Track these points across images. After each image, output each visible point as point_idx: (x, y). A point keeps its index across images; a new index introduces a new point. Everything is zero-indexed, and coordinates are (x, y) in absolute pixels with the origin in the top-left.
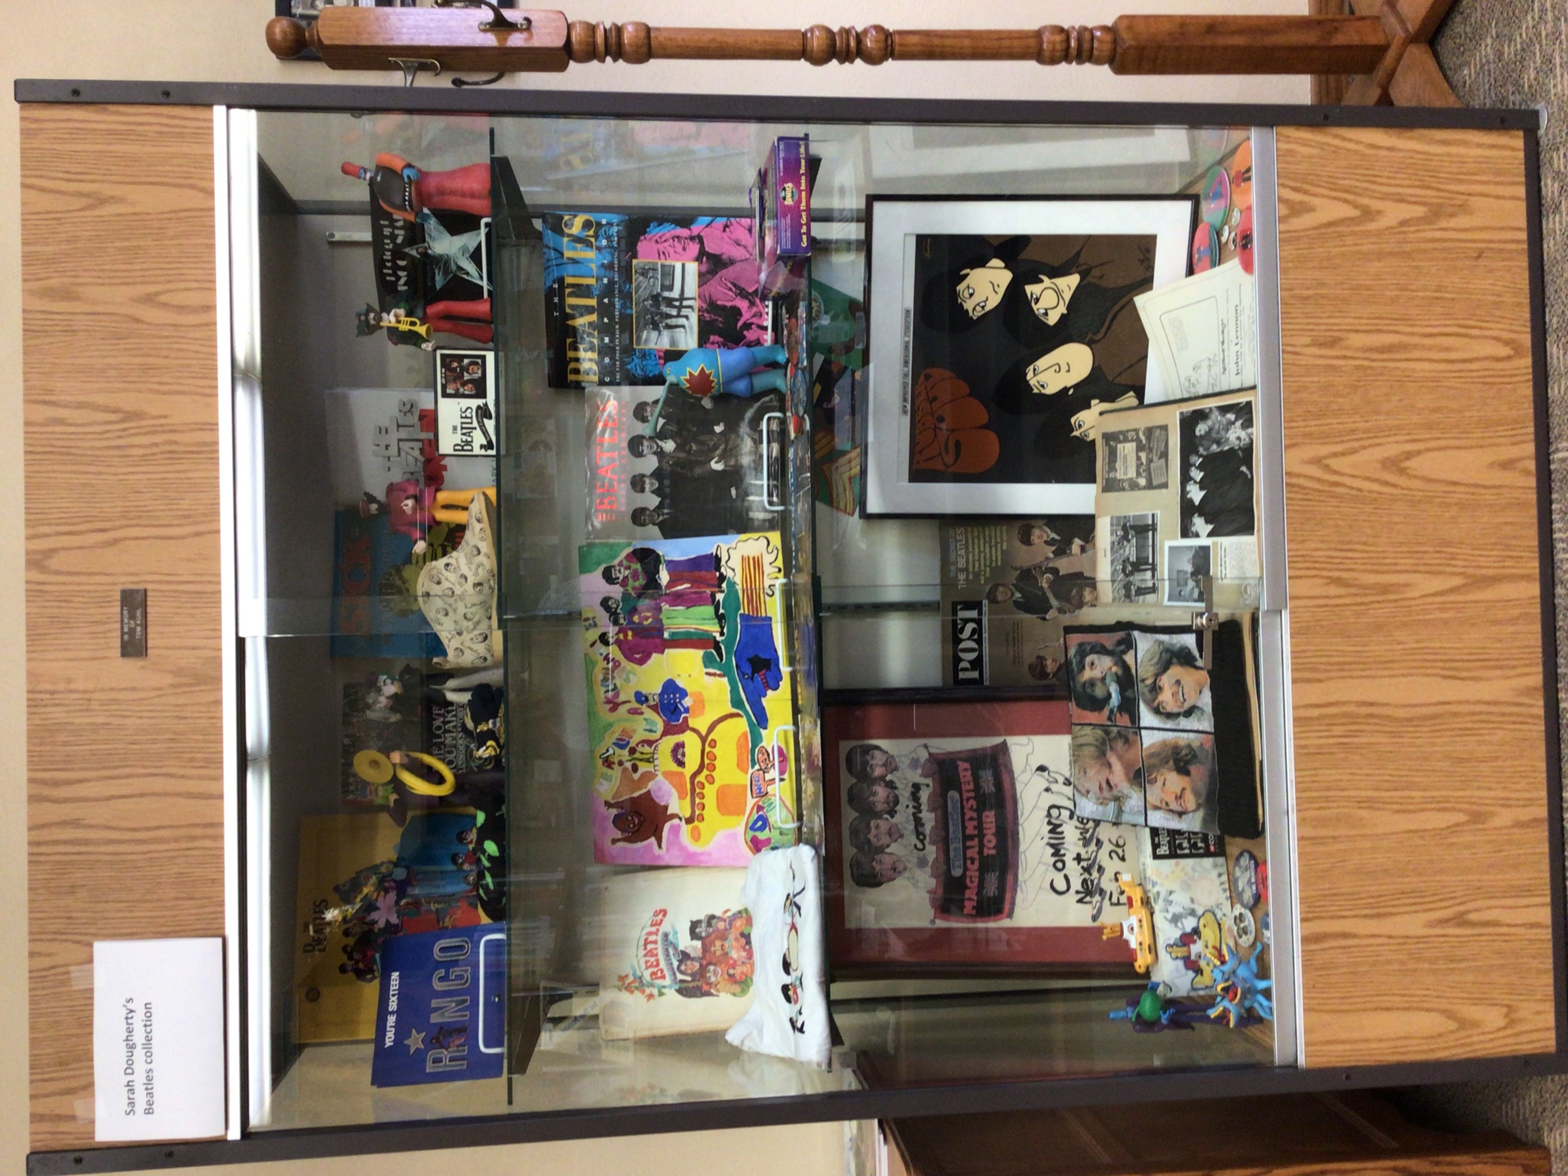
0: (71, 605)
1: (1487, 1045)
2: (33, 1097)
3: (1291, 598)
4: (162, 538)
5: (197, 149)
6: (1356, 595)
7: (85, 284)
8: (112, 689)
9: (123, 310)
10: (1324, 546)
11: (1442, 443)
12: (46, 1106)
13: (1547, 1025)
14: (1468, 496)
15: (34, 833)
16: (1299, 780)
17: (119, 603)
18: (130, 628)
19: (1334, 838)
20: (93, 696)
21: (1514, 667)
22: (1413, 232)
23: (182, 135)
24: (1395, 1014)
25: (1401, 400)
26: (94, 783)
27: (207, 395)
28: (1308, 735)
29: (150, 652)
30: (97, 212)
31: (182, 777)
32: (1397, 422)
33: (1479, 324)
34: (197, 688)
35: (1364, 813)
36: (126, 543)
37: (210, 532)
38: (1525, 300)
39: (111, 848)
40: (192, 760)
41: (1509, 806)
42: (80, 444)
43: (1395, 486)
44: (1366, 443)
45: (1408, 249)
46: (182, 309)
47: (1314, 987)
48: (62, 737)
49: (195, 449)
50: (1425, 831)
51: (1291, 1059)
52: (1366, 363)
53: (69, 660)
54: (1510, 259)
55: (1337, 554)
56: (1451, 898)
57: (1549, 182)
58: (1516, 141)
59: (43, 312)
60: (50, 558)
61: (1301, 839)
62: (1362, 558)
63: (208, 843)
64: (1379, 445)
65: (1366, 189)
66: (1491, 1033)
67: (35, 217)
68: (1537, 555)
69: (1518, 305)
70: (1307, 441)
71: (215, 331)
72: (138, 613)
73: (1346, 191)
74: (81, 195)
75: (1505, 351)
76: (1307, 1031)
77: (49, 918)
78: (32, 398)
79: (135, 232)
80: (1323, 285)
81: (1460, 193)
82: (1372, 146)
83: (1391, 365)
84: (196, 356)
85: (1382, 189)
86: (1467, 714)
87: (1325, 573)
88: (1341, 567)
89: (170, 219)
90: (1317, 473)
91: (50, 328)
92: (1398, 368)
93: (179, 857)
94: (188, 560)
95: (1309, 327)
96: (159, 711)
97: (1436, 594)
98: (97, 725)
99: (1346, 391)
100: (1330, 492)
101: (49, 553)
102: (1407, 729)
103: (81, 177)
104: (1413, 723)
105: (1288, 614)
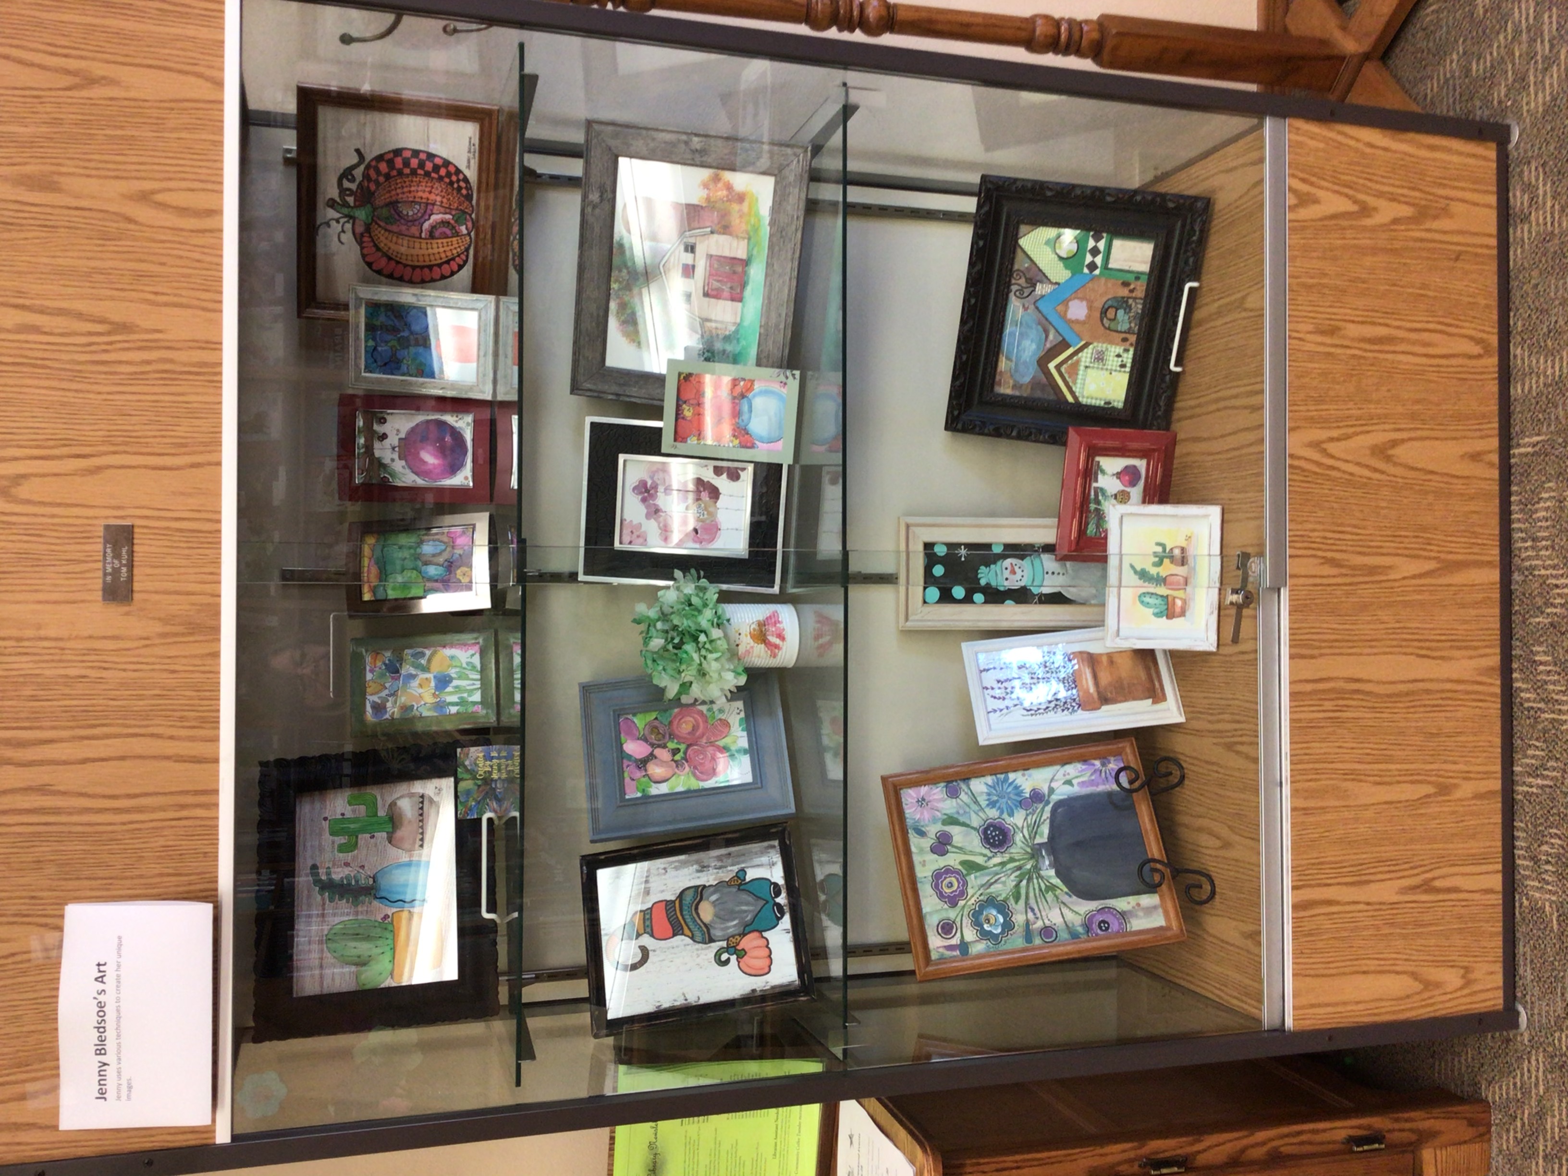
0: (44, 539)
1: (1448, 1005)
3: (1291, 576)
4: (155, 468)
5: (204, 33)
6: (1346, 575)
7: (71, 174)
8: (90, 637)
9: (115, 208)
10: (1322, 527)
11: (1419, 433)
13: (1495, 985)
14: (1442, 485)
16: (1292, 752)
17: (102, 540)
18: (113, 568)
19: (1323, 808)
20: (68, 645)
21: (1476, 648)
22: (1401, 230)
24: (1371, 977)
25: (1389, 391)
26: (64, 745)
27: (213, 310)
28: (1302, 709)
29: (136, 596)
30: (85, 93)
31: (171, 738)
32: (1385, 411)
33: (1456, 323)
34: (191, 639)
35: (1349, 785)
36: (111, 471)
37: (209, 464)
38: (1494, 302)
39: (85, 818)
40: (183, 719)
41: (1470, 779)
42: (58, 356)
43: (1382, 472)
44: (1359, 430)
45: (1398, 247)
46: (183, 211)
47: (1302, 953)
48: (28, 692)
49: (192, 370)
50: (1400, 802)
51: (1277, 1023)
52: (1360, 353)
53: (40, 602)
54: (1483, 263)
55: (1331, 535)
56: (1421, 866)
57: (1518, 194)
58: (1490, 152)
59: (16, 202)
60: (18, 484)
61: (1293, 809)
62: (1352, 540)
63: (199, 812)
64: (1368, 432)
65: (1363, 185)
66: (1451, 993)
67: (10, 92)
68: (1497, 543)
69: (1487, 306)
70: (1308, 425)
71: (221, 239)
72: (124, 551)
73: (1348, 187)
74: (67, 72)
75: (1477, 350)
76: (1295, 995)
77: (10, 898)
79: (129, 120)
80: (1325, 275)
81: (1441, 197)
82: (1370, 145)
83: (1381, 356)
84: (198, 265)
85: (1378, 187)
86: (1438, 691)
87: (1320, 553)
88: (1334, 548)
89: (173, 109)
90: (1316, 456)
91: (24, 222)
92: (1387, 360)
93: (163, 828)
94: (182, 494)
95: (1311, 315)
96: (147, 663)
97: (1414, 577)
98: (72, 678)
99: (1342, 379)
100: (1325, 475)
101: (17, 479)
102: (1387, 705)
103: (67, 51)
104: (1392, 699)
105: (1288, 593)
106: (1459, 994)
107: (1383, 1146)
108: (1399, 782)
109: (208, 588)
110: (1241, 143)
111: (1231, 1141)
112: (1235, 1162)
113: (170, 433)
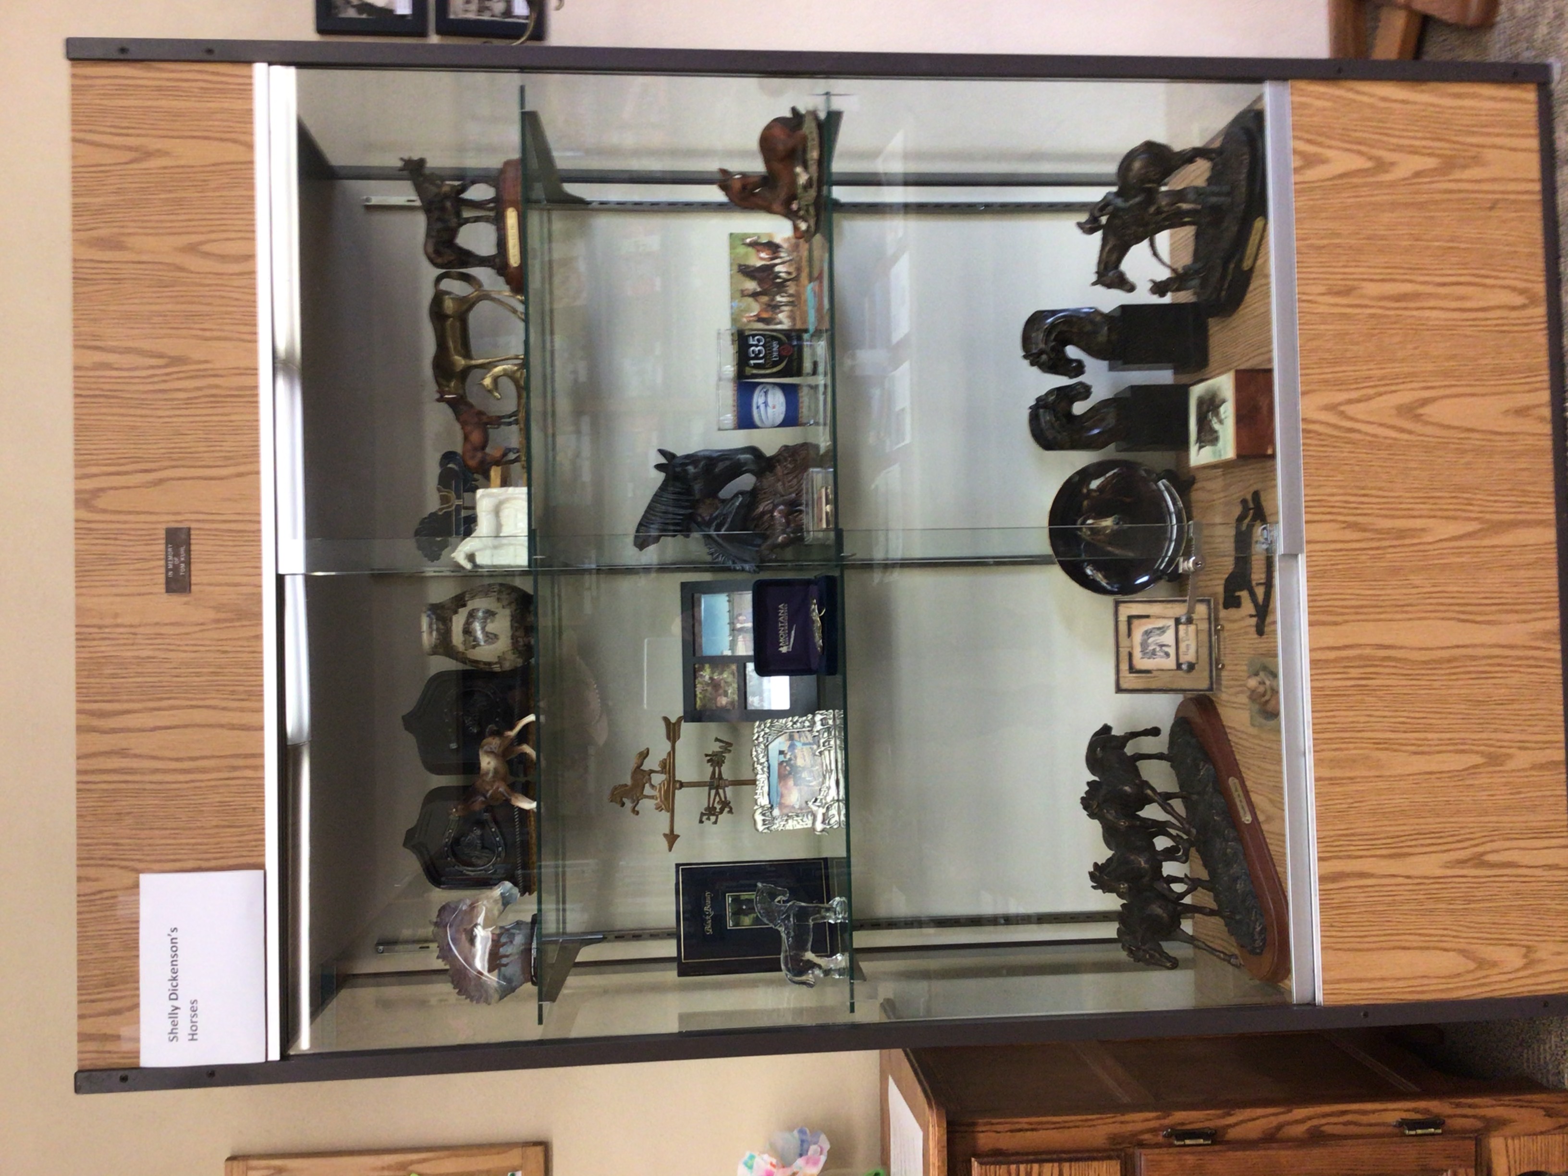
0: (118, 542)
1: (1506, 985)
2: (81, 1017)
3: (1308, 542)
4: (205, 479)
5: (237, 105)
6: (1372, 539)
7: (134, 234)
8: (157, 624)
9: (169, 260)
10: (1341, 491)
11: (1454, 390)
12: (91, 1025)
13: (1563, 966)
14: (1484, 443)
15: (82, 761)
16: (1316, 721)
17: (164, 541)
18: (174, 565)
19: (1351, 778)
20: (139, 630)
21: (1529, 612)
22: (1425, 183)
23: (224, 91)
24: (1413, 953)
25: (1416, 348)
26: (140, 715)
27: (250, 341)
28: (1325, 677)
29: (193, 587)
30: (143, 165)
31: (224, 709)
32: (1412, 370)
33: (1492, 273)
34: (239, 624)
35: (1383, 755)
36: (172, 482)
37: (250, 473)
38: (1539, 251)
39: (156, 778)
40: (233, 692)
41: (1527, 749)
42: (128, 387)
43: (1410, 432)
44: (1382, 389)
45: (1422, 200)
46: (223, 258)
47: (1332, 926)
48: (107, 671)
49: (235, 393)
50: (1443, 772)
51: (1308, 998)
52: (1380, 311)
53: (117, 595)
54: (1523, 210)
55: (1352, 499)
56: (1471, 839)
58: (1529, 95)
59: (92, 261)
60: (99, 497)
61: (1317, 779)
62: (1379, 503)
63: (249, 773)
64: (1393, 392)
65: (1380, 141)
66: (1512, 972)
67: (84, 170)
68: (1552, 501)
69: (1531, 255)
70: (1324, 388)
71: (256, 279)
72: (182, 550)
73: (1360, 143)
74: (130, 149)
75: (1519, 300)
76: (1324, 969)
77: (96, 844)
78: (80, 343)
79: (180, 184)
80: (1339, 235)
81: (1472, 145)
82: (1384, 99)
83: (1405, 313)
84: (236, 303)
85: (1395, 141)
86: (1485, 657)
87: (1340, 518)
88: (1359, 511)
89: (214, 172)
90: (1332, 418)
91: (98, 277)
92: (1412, 317)
93: (218, 786)
94: (229, 500)
95: (1323, 276)
96: (202, 645)
97: (1452, 539)
98: (143, 658)
99: (1361, 339)
100: (1346, 438)
101: (97, 492)
102: (1423, 672)
103: (131, 131)
104: (1430, 666)
105: (1305, 558)
106: (1521, 974)
107: (1439, 1131)
108: (1440, 752)
109: (252, 580)
111: (1264, 1117)
112: (1270, 1139)
113: (218, 448)
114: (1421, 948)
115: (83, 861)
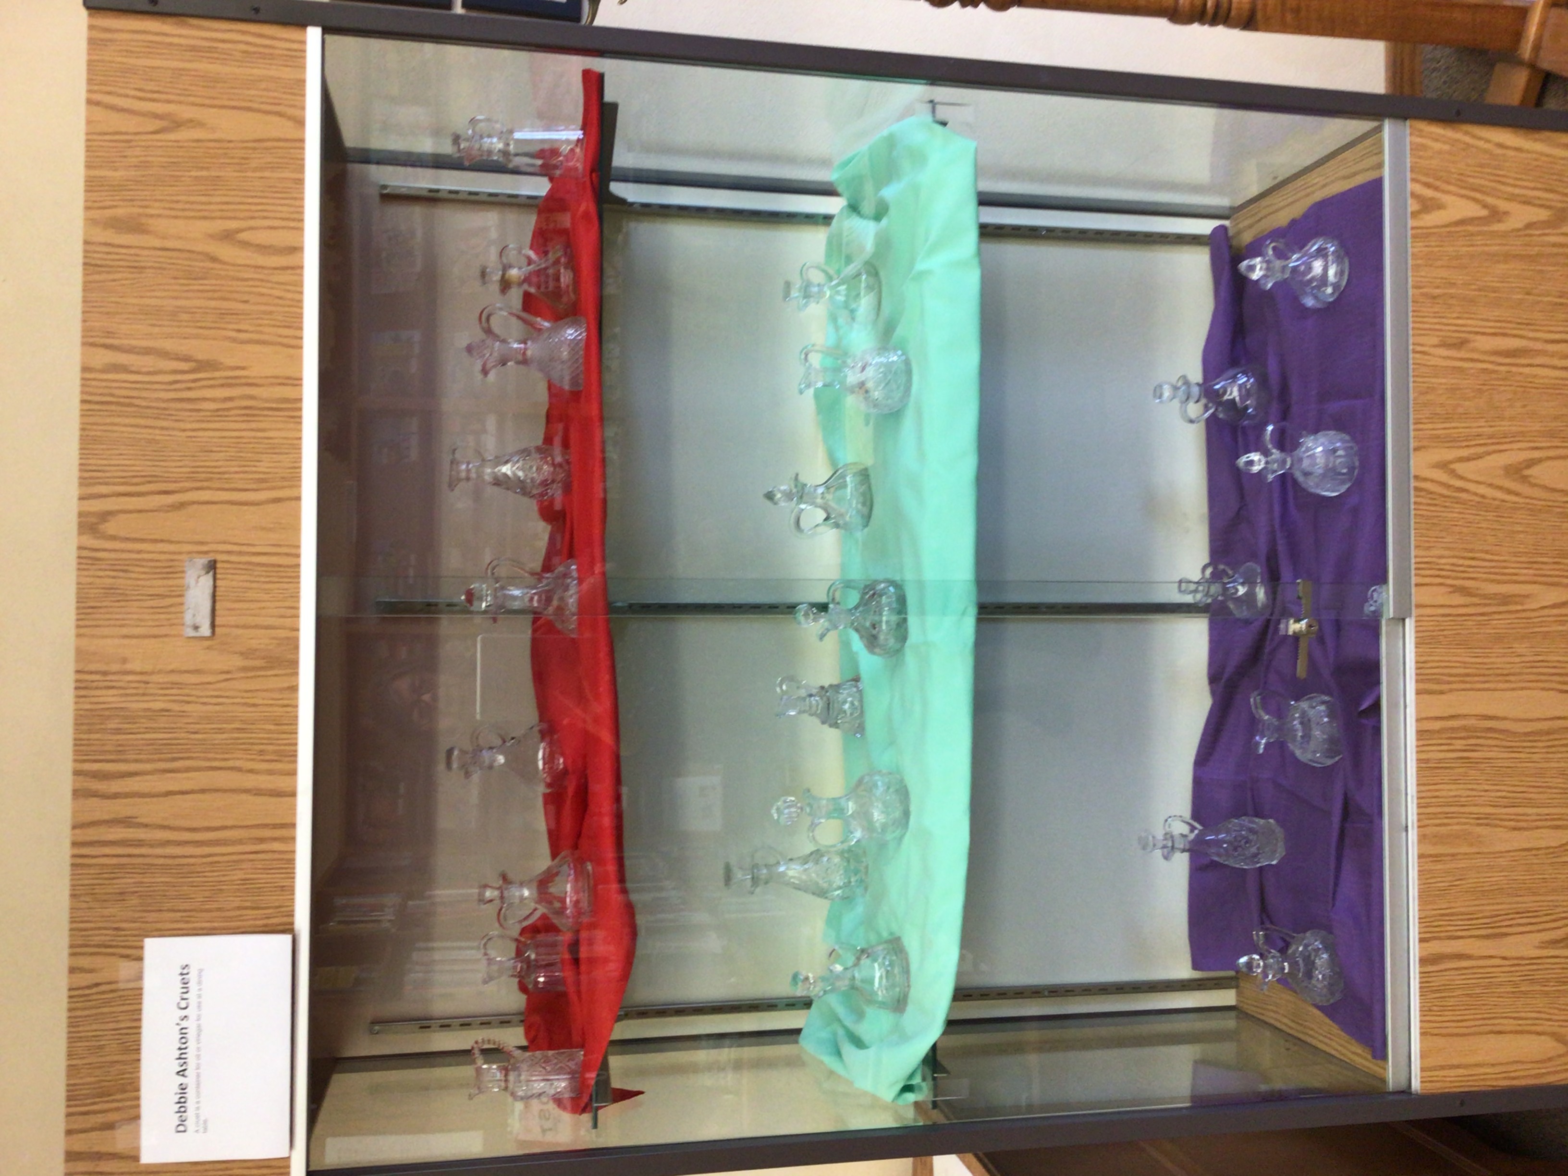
0: (129, 575)
2: (69, 1132)
3: (1417, 606)
4: (237, 503)
5: (287, 73)
6: (1478, 605)
7: (159, 216)
8: (173, 671)
9: (199, 248)
10: (1452, 553)
11: (1558, 452)
12: (81, 1142)
15: (77, 831)
16: (1420, 795)
19: (1453, 855)
20: (151, 678)
22: (1540, 235)
23: (272, 56)
24: (1508, 1037)
25: (1524, 406)
26: (150, 777)
27: (293, 346)
28: (1430, 748)
29: (217, 629)
30: (172, 136)
31: (251, 771)
32: (1520, 429)
34: (271, 672)
35: (1482, 830)
36: (195, 506)
37: (290, 499)
39: (167, 851)
40: (261, 752)
42: (144, 394)
43: (1517, 494)
44: (1490, 449)
45: (1532, 253)
46: (263, 249)
47: (1430, 1010)
48: (112, 725)
49: (274, 405)
50: (1538, 849)
51: (1403, 1084)
52: (1492, 367)
53: (125, 637)
55: (1461, 562)
56: (1563, 919)
59: (107, 244)
60: (107, 521)
61: (1421, 856)
62: (1486, 567)
63: (276, 846)
64: (1501, 451)
65: (1495, 189)
67: (100, 138)
70: (1435, 444)
71: (301, 275)
73: (1475, 191)
74: (154, 116)
76: (1423, 1056)
77: (94, 929)
78: (91, 340)
79: (215, 161)
80: (1453, 285)
82: (1500, 146)
83: (1514, 369)
84: (277, 301)
85: (1510, 189)
87: (1449, 582)
88: (1465, 575)
89: (254, 149)
90: (1442, 476)
91: (115, 263)
92: (1521, 374)
93: (242, 861)
94: (263, 529)
95: (1437, 327)
96: (227, 697)
97: (1554, 606)
98: (154, 711)
99: (1472, 394)
100: (1454, 498)
101: (105, 516)
102: (1525, 744)
103: (155, 96)
104: (1531, 738)
105: (1413, 624)
108: (1537, 828)
109: (288, 622)
110: (1360, 146)
113: (254, 469)
114: (1517, 1032)
115: (75, 950)
